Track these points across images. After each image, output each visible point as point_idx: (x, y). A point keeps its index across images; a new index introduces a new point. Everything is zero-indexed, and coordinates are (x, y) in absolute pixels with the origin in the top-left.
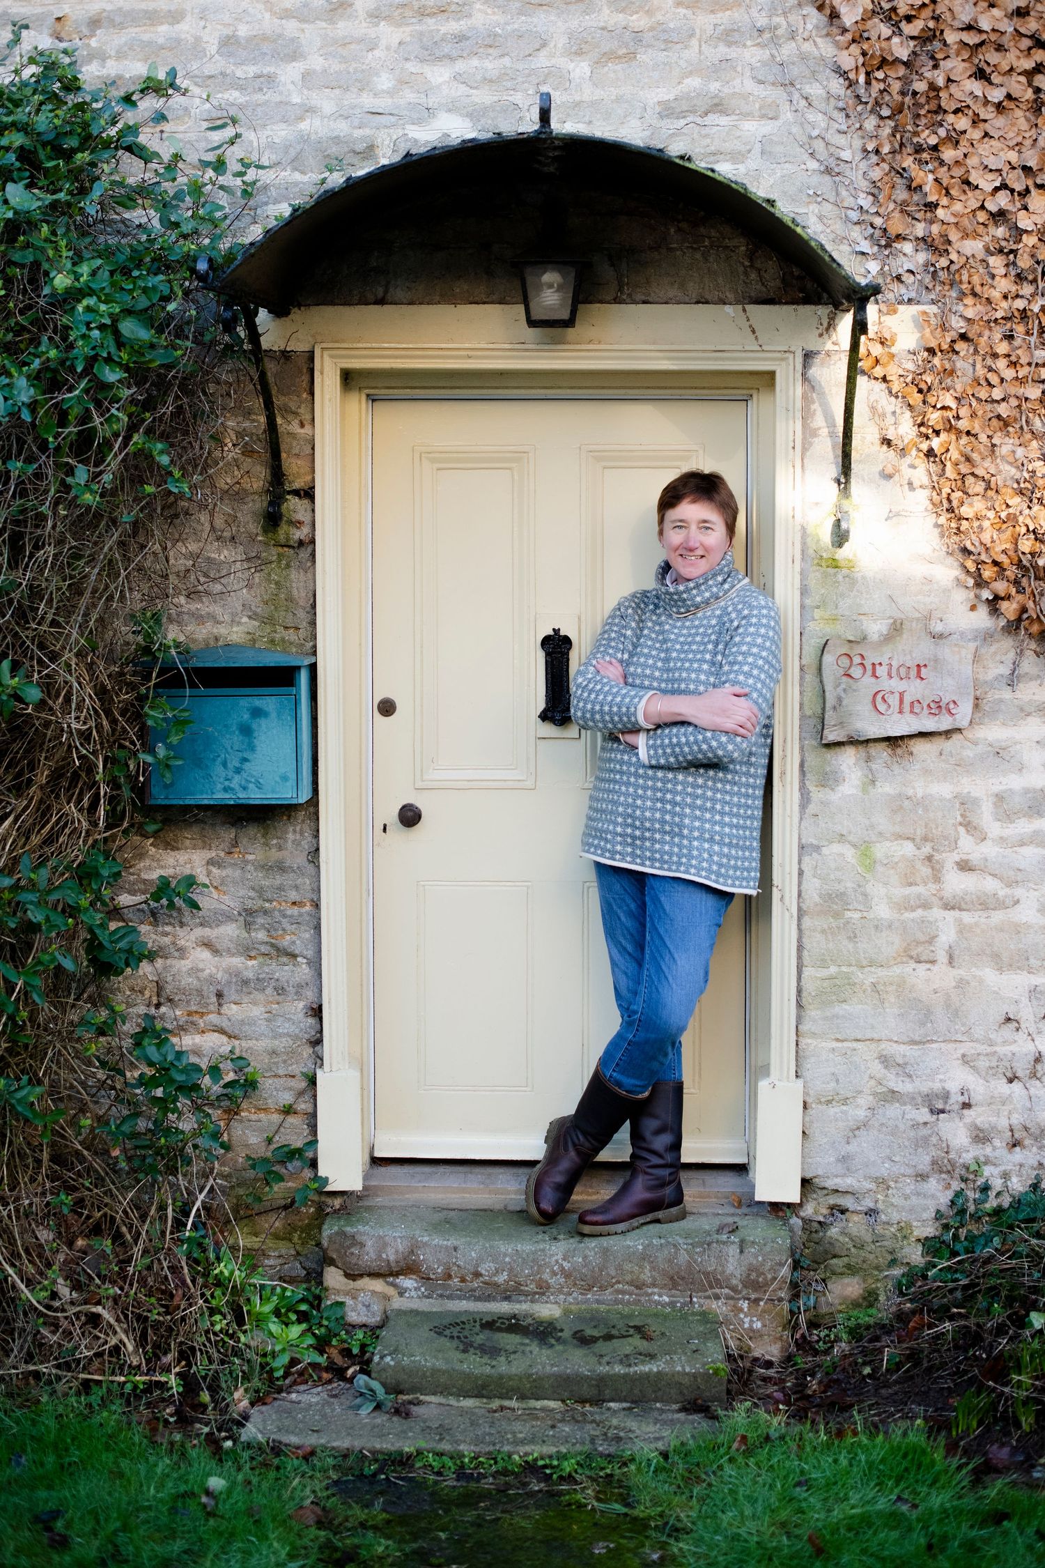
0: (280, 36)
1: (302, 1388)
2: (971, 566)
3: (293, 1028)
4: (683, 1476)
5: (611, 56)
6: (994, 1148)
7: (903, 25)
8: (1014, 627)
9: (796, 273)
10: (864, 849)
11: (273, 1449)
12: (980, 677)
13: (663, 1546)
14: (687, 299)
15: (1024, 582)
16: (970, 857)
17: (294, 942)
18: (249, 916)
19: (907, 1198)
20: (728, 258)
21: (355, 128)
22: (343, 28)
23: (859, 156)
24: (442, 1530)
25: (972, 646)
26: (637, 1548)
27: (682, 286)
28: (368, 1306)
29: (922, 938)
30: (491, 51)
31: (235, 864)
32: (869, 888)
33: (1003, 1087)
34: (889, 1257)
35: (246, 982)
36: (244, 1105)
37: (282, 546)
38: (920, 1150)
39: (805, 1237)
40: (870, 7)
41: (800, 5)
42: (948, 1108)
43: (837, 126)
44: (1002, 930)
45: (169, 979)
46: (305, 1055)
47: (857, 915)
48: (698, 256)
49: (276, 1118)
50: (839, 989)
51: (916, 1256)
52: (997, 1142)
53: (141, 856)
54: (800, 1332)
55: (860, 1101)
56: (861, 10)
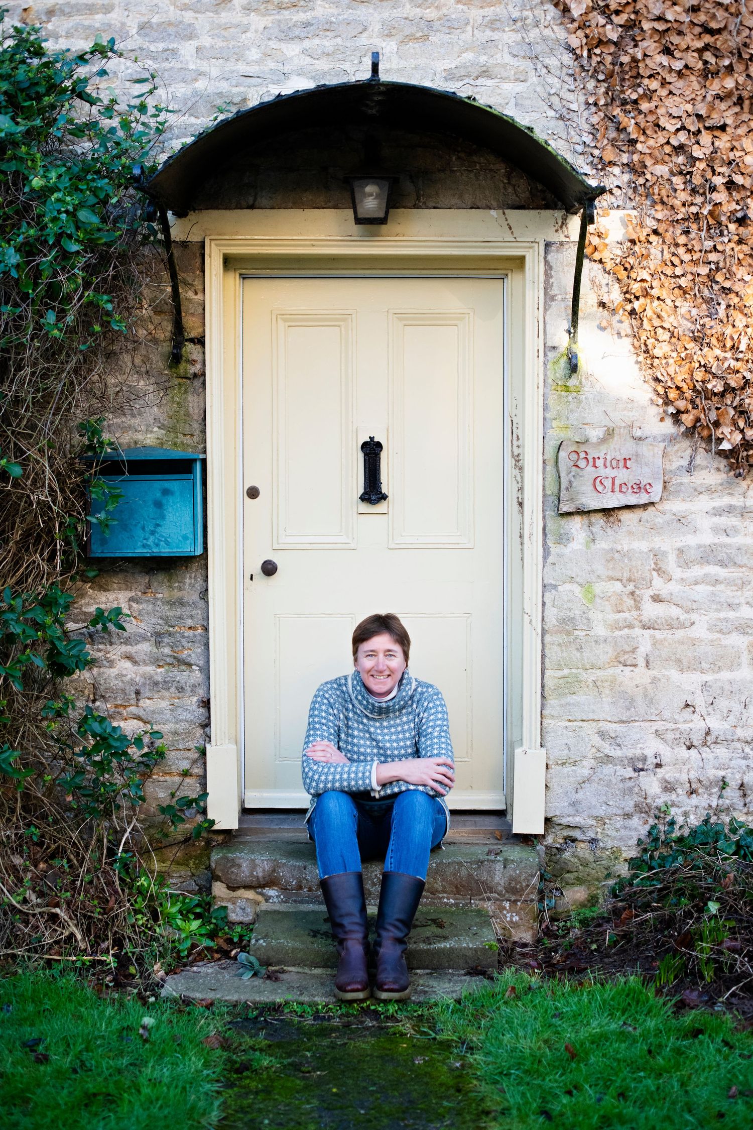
0: (181, 22)
1: (200, 964)
2: (661, 391)
3: (189, 715)
4: (472, 1014)
5: (412, 38)
6: (678, 795)
7: (613, 17)
8: (690, 432)
9: (540, 188)
10: (587, 586)
11: (184, 1001)
12: (668, 467)
13: (463, 1058)
14: (464, 206)
15: (698, 401)
16: (660, 592)
17: (190, 655)
18: (158, 637)
19: (617, 830)
20: (492, 177)
21: (233, 86)
22: (225, 17)
23: (583, 107)
24: (308, 1051)
25: (662, 445)
26: (444, 1059)
27: (461, 197)
28: (243, 909)
29: (628, 649)
30: (328, 33)
31: (149, 601)
32: (591, 615)
33: (683, 752)
34: (606, 872)
35: (156, 684)
36: (155, 771)
37: (182, 378)
38: (627, 797)
39: (547, 859)
40: (591, 4)
41: (542, 3)
42: (646, 767)
43: (567, 86)
44: (683, 643)
45: (102, 682)
46: (198, 735)
47: (583, 633)
48: (472, 176)
49: (177, 779)
50: (570, 685)
51: (624, 870)
52: (680, 791)
53: (83, 596)
54: (546, 924)
55: (585, 763)
56: (585, 6)
